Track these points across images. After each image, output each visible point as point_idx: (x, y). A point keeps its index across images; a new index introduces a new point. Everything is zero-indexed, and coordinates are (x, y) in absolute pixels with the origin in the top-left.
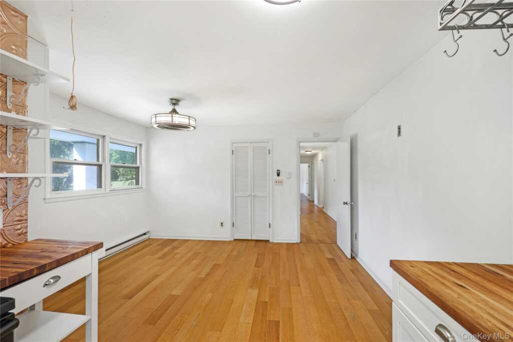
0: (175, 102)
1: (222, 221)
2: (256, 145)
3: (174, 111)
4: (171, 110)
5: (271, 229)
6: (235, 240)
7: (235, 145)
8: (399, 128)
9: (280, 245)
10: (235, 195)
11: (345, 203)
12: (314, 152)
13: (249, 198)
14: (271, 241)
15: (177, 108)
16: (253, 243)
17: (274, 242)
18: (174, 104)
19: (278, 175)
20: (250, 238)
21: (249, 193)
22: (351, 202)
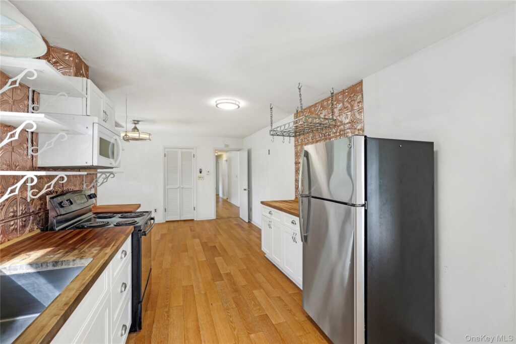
0: (136, 122)
1: (155, 208)
2: (184, 150)
3: (135, 129)
4: (133, 127)
5: (195, 211)
6: (167, 222)
7: (166, 150)
8: (269, 151)
9: (202, 221)
10: (167, 187)
11: (245, 190)
12: (219, 153)
13: (178, 189)
14: (195, 220)
15: (137, 126)
16: (182, 222)
17: (198, 220)
18: (135, 124)
19: (201, 172)
20: (178, 219)
21: (179, 186)
22: (248, 188)
